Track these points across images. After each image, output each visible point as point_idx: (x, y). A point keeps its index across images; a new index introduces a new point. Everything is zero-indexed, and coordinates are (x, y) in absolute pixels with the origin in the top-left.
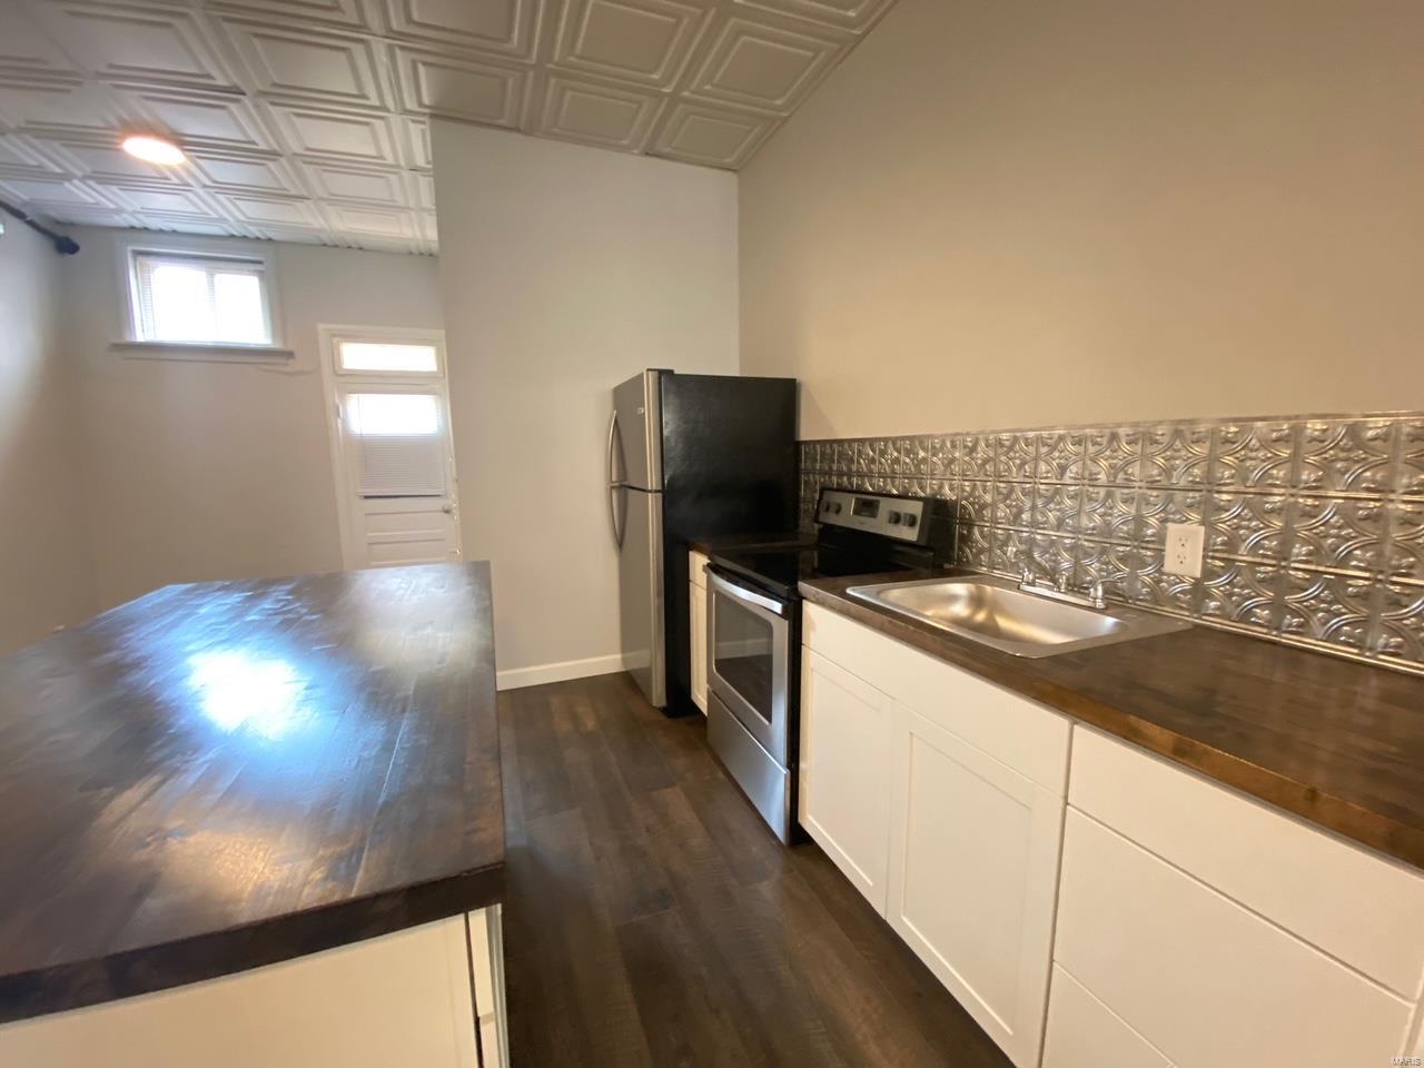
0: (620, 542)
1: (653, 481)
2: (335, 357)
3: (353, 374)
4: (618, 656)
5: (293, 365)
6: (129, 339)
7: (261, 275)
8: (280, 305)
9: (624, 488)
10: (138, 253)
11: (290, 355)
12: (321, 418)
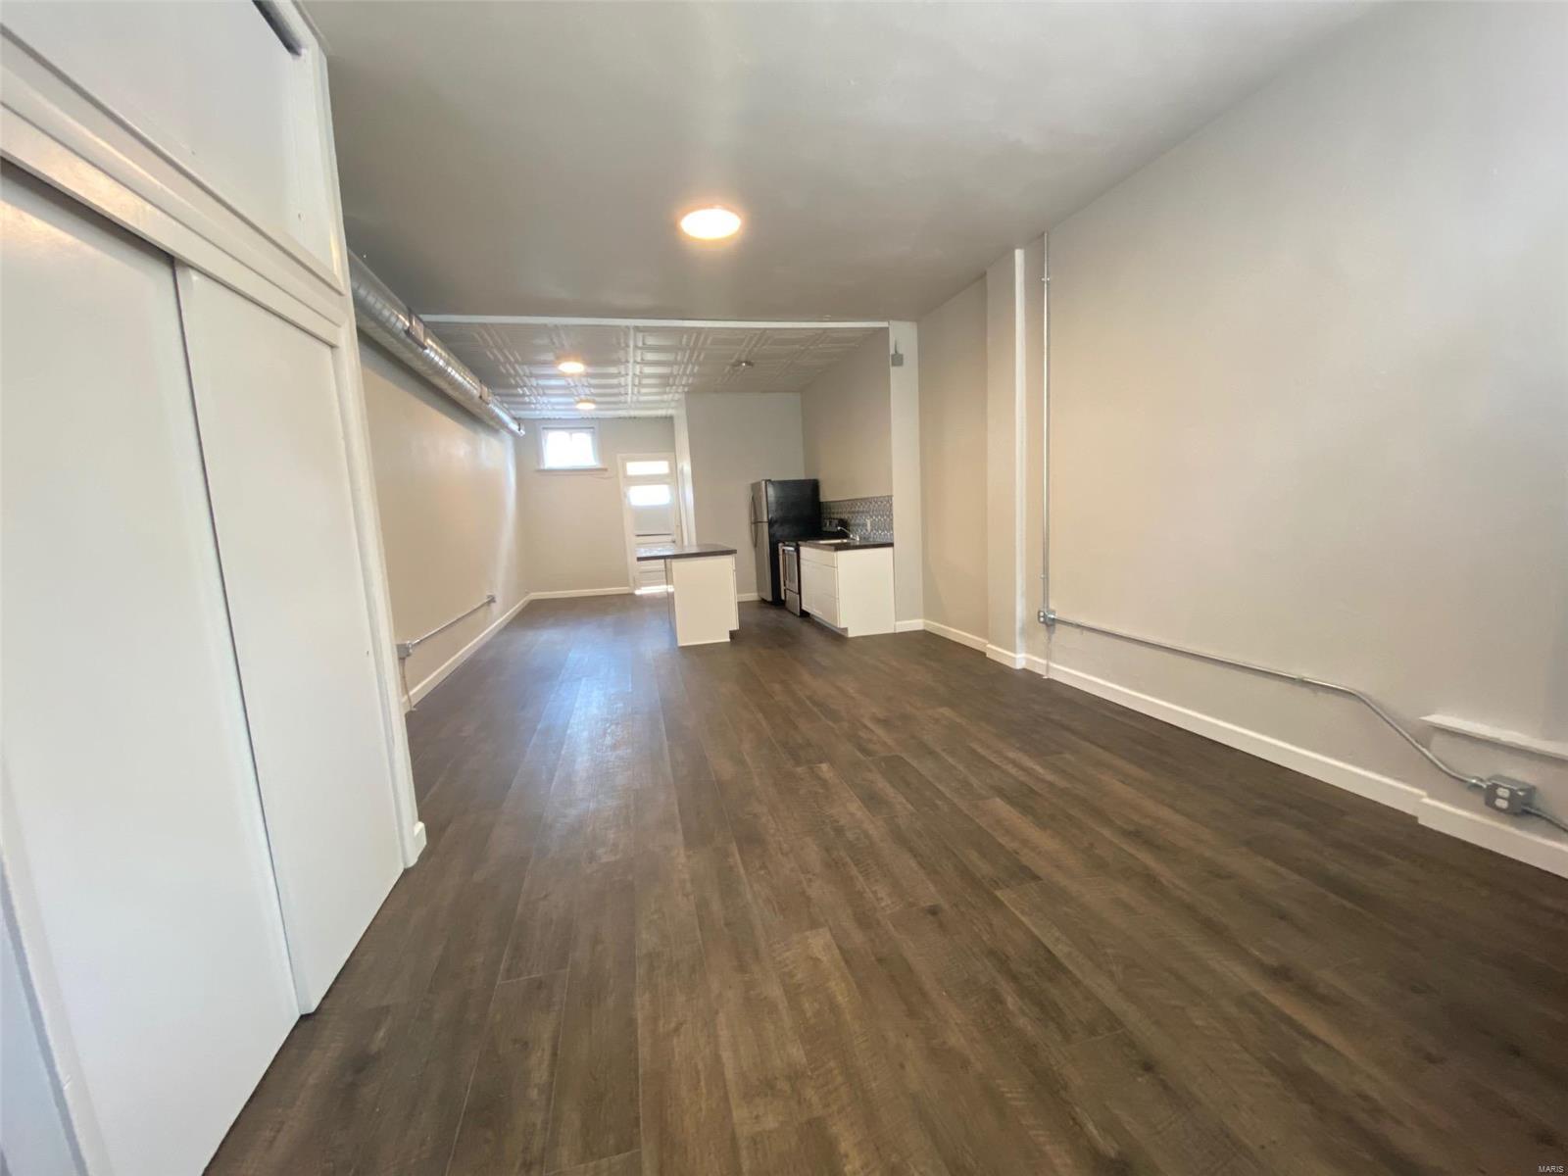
0: (755, 545)
1: (765, 519)
2: (625, 471)
3: (631, 477)
4: (756, 594)
5: (607, 475)
6: (542, 467)
7: (593, 433)
8: (603, 447)
9: (756, 523)
10: (544, 428)
11: (606, 470)
12: (619, 497)
